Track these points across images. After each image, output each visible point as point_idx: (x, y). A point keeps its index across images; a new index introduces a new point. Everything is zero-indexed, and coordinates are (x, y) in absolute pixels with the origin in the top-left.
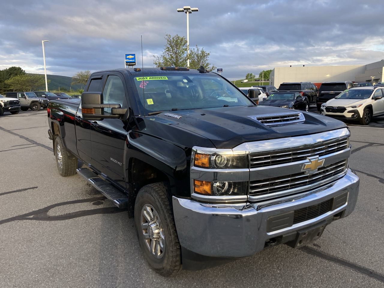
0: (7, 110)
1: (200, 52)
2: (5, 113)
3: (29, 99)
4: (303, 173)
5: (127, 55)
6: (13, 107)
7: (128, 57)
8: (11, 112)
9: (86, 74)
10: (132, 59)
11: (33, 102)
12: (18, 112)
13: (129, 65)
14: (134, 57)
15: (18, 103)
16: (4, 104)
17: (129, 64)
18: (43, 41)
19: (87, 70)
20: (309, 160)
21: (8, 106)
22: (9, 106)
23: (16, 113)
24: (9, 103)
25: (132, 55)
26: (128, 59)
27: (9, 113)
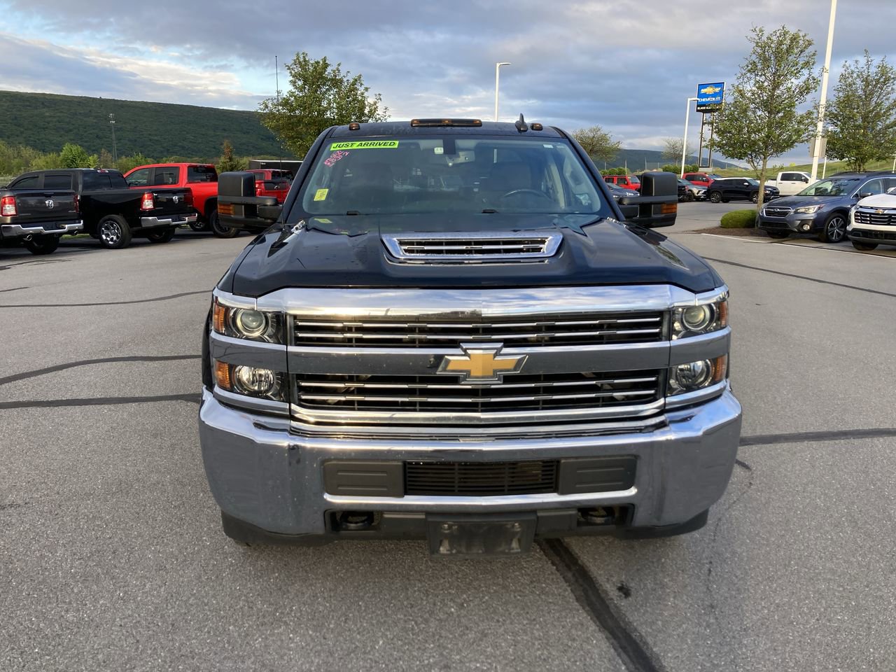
1: (873, 70)
5: (702, 86)
7: (703, 91)
9: (591, 135)
10: (715, 95)
13: (704, 111)
14: (720, 91)
17: (704, 108)
18: (498, 65)
19: (594, 126)
20: (465, 350)
25: (716, 85)
26: (705, 95)
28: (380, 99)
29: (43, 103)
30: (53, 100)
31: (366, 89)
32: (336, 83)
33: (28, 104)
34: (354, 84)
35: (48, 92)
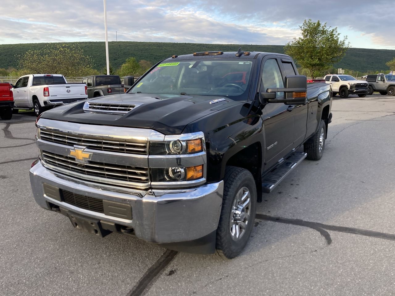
0: (352, 92)
2: (350, 95)
3: (388, 82)
4: (74, 159)
6: (359, 90)
8: (359, 95)
11: (391, 86)
12: (365, 95)
15: (366, 86)
16: (350, 87)
20: (75, 147)
21: (353, 89)
22: (355, 89)
23: (364, 96)
24: (355, 85)
27: (357, 95)
28: (347, 38)
29: (230, 48)
30: (234, 47)
31: (339, 34)
32: (324, 32)
33: (225, 49)
34: (332, 32)
35: (232, 44)
